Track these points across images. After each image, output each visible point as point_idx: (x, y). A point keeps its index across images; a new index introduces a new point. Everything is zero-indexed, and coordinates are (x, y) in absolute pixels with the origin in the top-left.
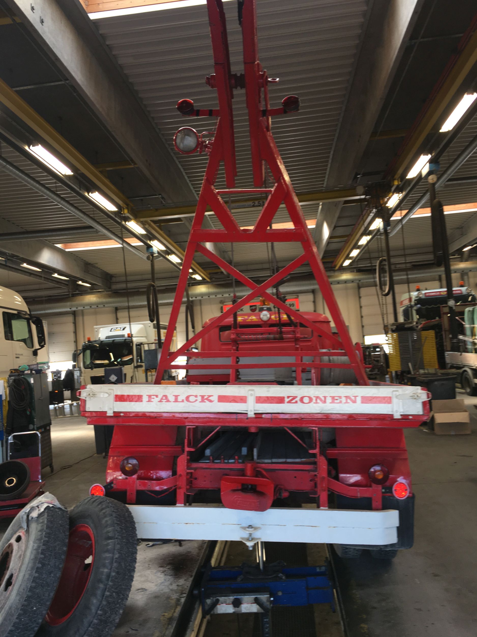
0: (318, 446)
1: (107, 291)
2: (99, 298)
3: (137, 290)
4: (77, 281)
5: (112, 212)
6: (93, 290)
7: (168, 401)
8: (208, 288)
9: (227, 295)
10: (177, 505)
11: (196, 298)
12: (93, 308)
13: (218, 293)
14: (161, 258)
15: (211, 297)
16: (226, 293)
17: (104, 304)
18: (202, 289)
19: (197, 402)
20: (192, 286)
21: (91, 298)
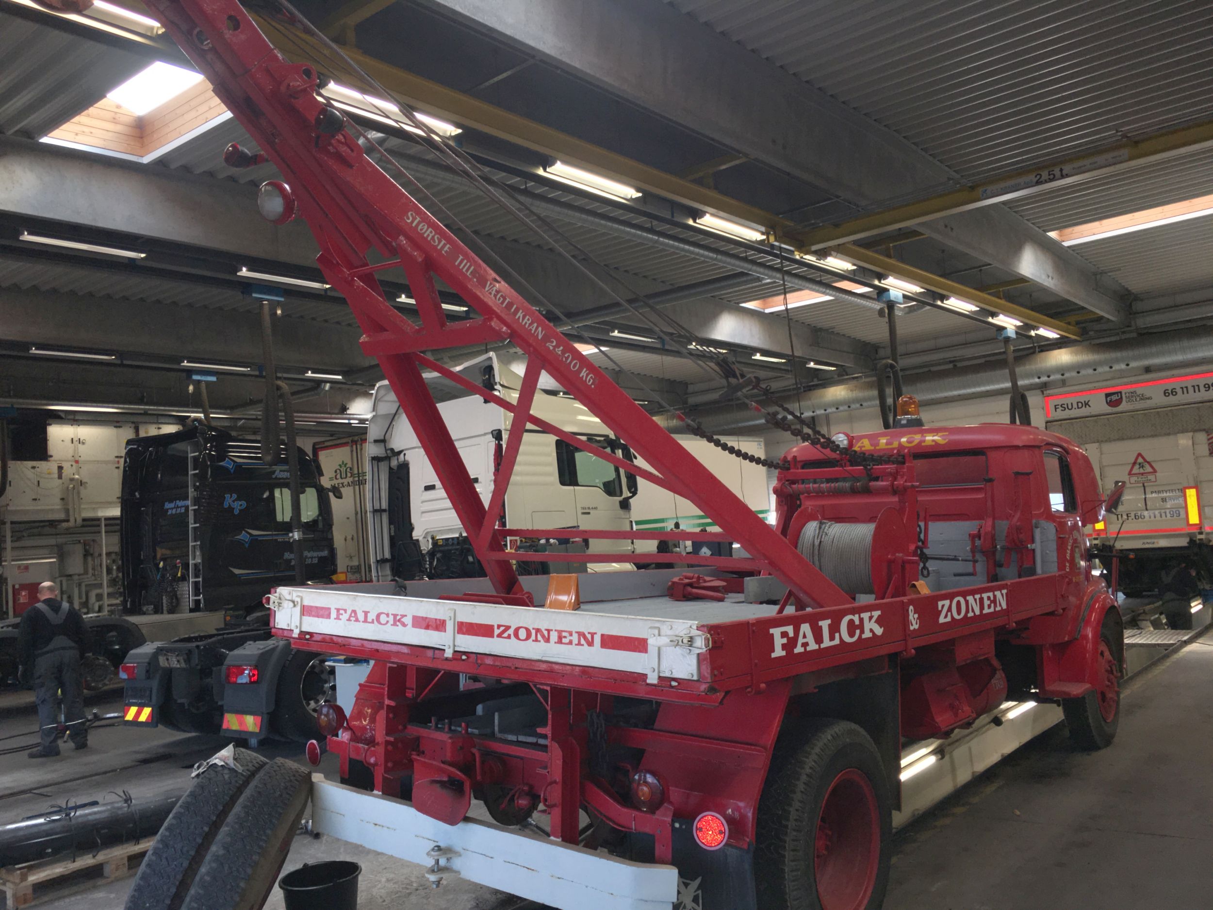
0: (550, 722)
1: (866, 377)
2: (851, 390)
3: (926, 369)
4: (806, 363)
5: (757, 242)
6: (843, 375)
7: (357, 620)
8: (1076, 353)
9: (1123, 366)
10: (375, 792)
11: (1049, 377)
12: (843, 411)
13: (1101, 363)
14: (928, 307)
15: (1083, 372)
16: (1118, 361)
17: (860, 402)
18: (1063, 357)
19: (389, 624)
20: (1042, 351)
21: (837, 392)
